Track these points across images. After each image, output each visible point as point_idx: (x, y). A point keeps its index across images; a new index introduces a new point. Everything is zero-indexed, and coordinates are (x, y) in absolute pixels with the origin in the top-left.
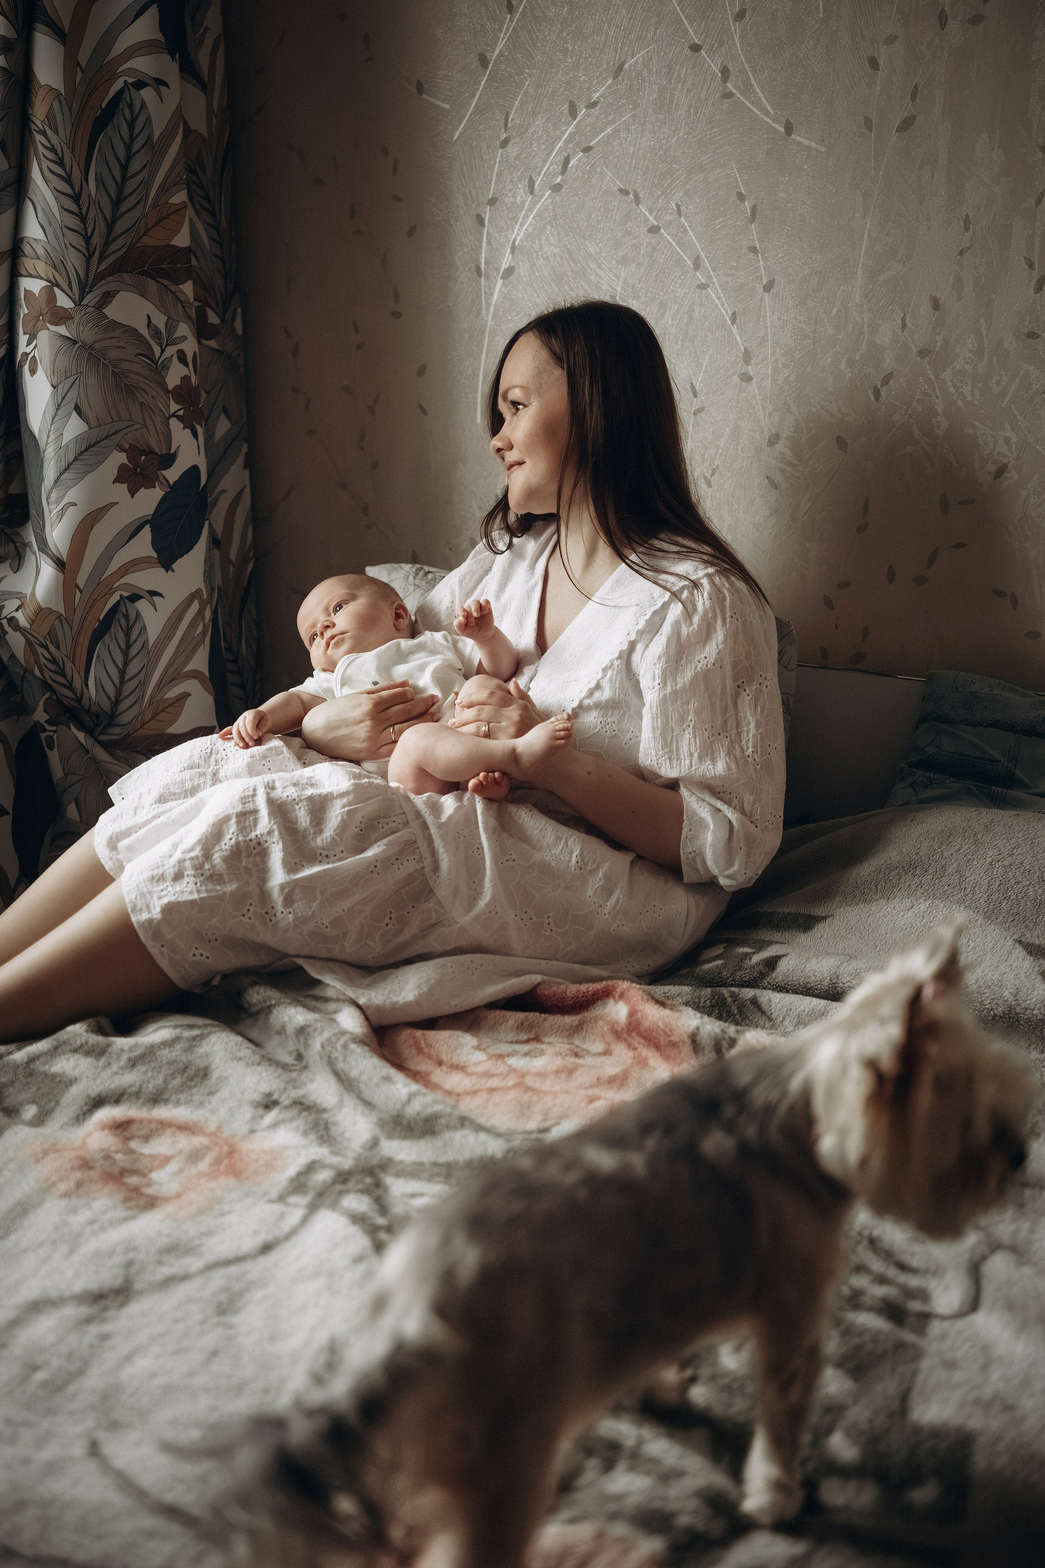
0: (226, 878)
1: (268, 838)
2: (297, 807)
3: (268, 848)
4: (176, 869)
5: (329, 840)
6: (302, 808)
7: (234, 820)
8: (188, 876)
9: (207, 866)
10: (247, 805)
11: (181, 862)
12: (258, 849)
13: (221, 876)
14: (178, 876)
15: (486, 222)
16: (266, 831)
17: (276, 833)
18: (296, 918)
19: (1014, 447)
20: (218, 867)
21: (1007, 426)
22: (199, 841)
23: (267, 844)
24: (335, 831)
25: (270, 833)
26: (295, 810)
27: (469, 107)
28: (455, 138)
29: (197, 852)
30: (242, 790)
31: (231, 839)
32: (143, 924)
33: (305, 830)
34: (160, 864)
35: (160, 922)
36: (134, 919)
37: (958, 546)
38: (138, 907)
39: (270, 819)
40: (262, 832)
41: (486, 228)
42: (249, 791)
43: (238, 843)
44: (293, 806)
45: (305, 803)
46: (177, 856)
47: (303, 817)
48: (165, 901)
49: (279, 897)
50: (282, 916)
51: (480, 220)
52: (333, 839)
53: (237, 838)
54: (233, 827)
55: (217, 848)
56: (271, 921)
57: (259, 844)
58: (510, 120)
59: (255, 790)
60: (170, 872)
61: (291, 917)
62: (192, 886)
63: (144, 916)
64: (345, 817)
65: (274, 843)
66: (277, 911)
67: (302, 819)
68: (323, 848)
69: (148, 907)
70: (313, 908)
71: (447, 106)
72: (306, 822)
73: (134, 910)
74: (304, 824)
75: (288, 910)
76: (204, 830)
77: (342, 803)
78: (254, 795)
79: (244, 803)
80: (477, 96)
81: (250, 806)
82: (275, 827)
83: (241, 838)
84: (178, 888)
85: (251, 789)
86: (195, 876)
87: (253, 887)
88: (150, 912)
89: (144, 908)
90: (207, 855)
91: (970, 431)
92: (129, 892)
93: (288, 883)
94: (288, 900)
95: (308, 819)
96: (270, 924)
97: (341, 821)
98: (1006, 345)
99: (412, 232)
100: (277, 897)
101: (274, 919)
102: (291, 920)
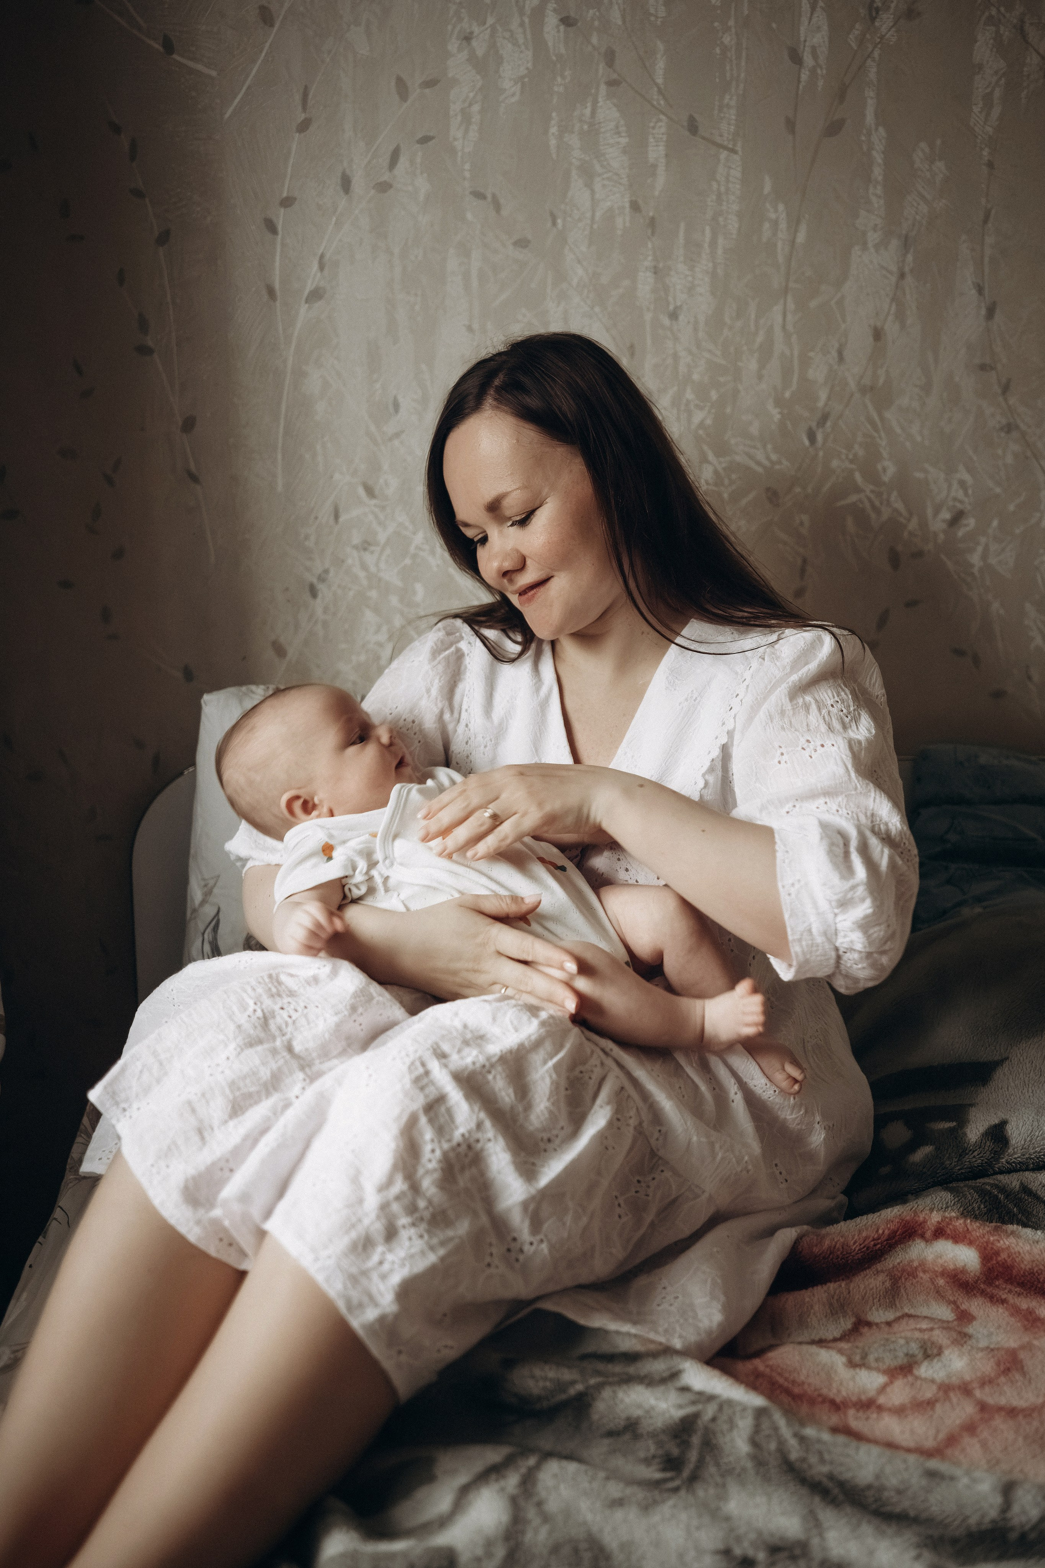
0: (451, 1213)
1: (479, 1135)
2: (490, 1077)
3: (482, 1150)
4: (384, 1221)
5: (547, 1116)
6: (498, 1077)
7: (423, 1120)
8: (404, 1227)
9: (422, 1204)
10: (427, 1091)
11: (384, 1207)
12: (471, 1154)
13: (443, 1212)
14: (391, 1234)
15: (280, 228)
16: (473, 1125)
17: (488, 1124)
18: (552, 1247)
19: (970, 492)
20: (436, 1200)
21: (961, 467)
22: (395, 1168)
23: (479, 1146)
24: (549, 1099)
25: (479, 1126)
26: (488, 1082)
27: (247, 76)
28: (227, 115)
29: (399, 1185)
30: (405, 1068)
31: (433, 1151)
32: (369, 1328)
33: (512, 1108)
34: (354, 1219)
35: (397, 1317)
36: (356, 1323)
37: (911, 604)
38: (355, 1301)
39: (471, 1105)
40: (469, 1128)
41: (280, 236)
42: (416, 1069)
43: (445, 1154)
44: (484, 1077)
45: (499, 1068)
46: (372, 1201)
47: (505, 1093)
48: (396, 1279)
49: (523, 1221)
50: (533, 1248)
51: (271, 227)
52: (551, 1112)
53: (441, 1147)
54: (428, 1134)
55: (421, 1171)
56: (517, 1260)
57: (469, 1147)
58: (310, 97)
59: (423, 1064)
60: (378, 1228)
61: (544, 1247)
62: (419, 1244)
63: (371, 1314)
64: (554, 1076)
65: (489, 1140)
66: (522, 1244)
67: (503, 1094)
68: (544, 1130)
69: (371, 1297)
70: (568, 1224)
71: (214, 73)
72: (508, 1095)
73: (350, 1307)
74: (507, 1099)
75: (538, 1237)
76: (393, 1145)
77: (541, 1058)
78: (427, 1073)
79: (422, 1089)
80: (260, 62)
81: (432, 1092)
82: (482, 1115)
83: (446, 1146)
84: (402, 1253)
85: (418, 1064)
86: (413, 1225)
87: (484, 1219)
88: (376, 1305)
89: (365, 1299)
90: (415, 1187)
91: (919, 475)
92: (327, 1280)
93: (532, 1198)
94: (536, 1224)
95: (511, 1091)
96: (517, 1266)
97: (552, 1083)
98: (957, 379)
99: (164, 238)
100: (519, 1222)
101: (521, 1257)
102: (546, 1251)
